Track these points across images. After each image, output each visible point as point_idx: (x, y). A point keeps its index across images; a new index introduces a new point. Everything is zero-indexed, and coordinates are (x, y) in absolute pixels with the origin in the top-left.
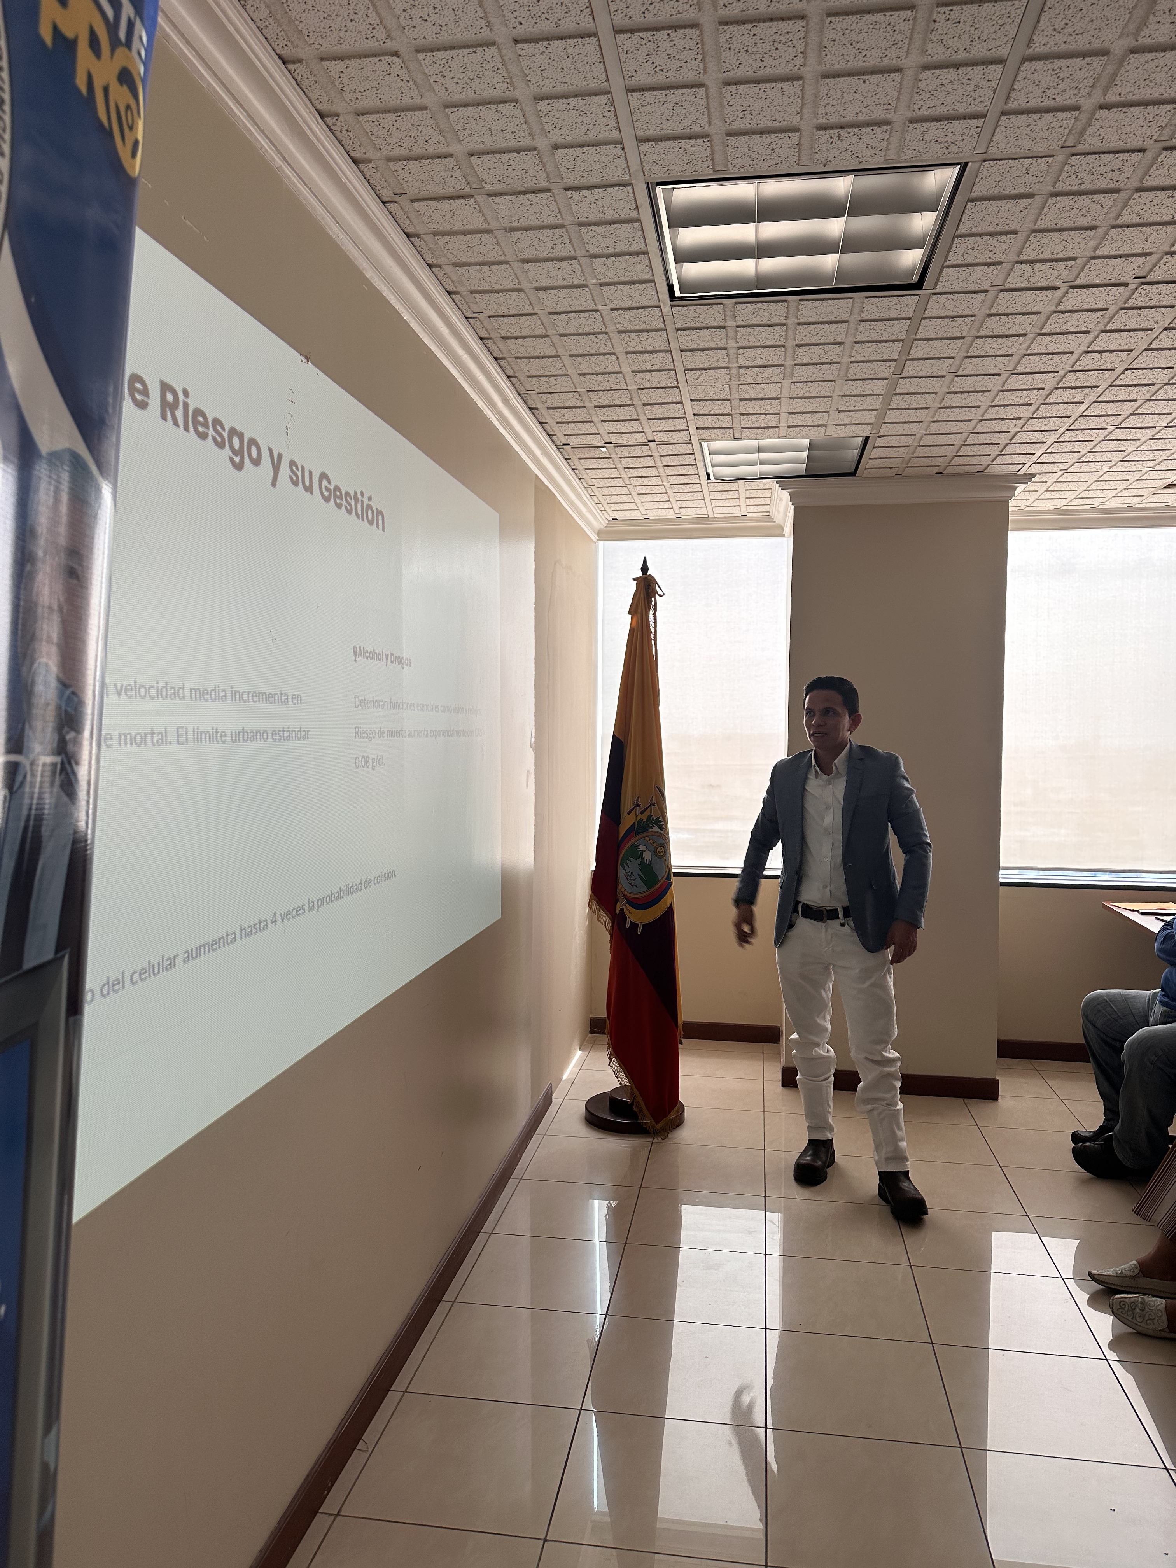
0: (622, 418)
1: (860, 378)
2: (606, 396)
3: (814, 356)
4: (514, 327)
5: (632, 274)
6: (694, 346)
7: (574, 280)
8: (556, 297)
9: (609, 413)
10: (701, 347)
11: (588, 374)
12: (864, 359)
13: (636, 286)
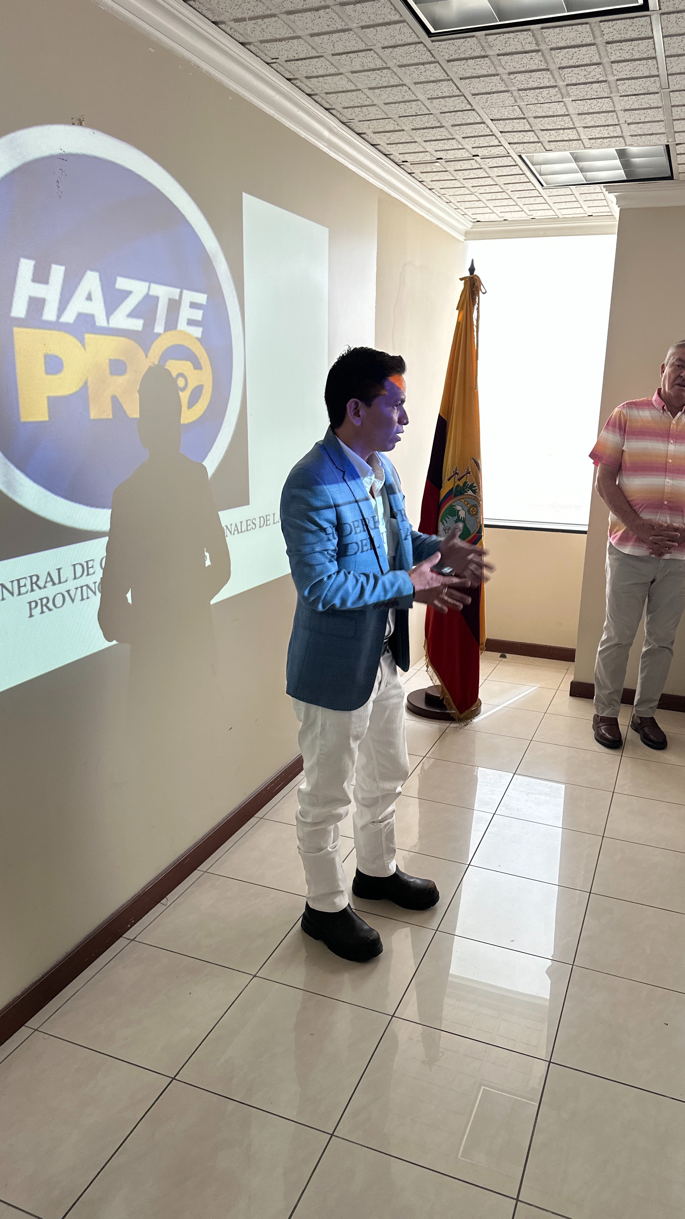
0: (439, 138)
1: (632, 93)
2: (417, 120)
3: (579, 77)
4: (309, 68)
5: (383, 16)
6: (468, 75)
7: (337, 25)
8: (330, 41)
9: (426, 134)
10: (475, 75)
11: (392, 103)
12: (625, 77)
13: (391, 26)
